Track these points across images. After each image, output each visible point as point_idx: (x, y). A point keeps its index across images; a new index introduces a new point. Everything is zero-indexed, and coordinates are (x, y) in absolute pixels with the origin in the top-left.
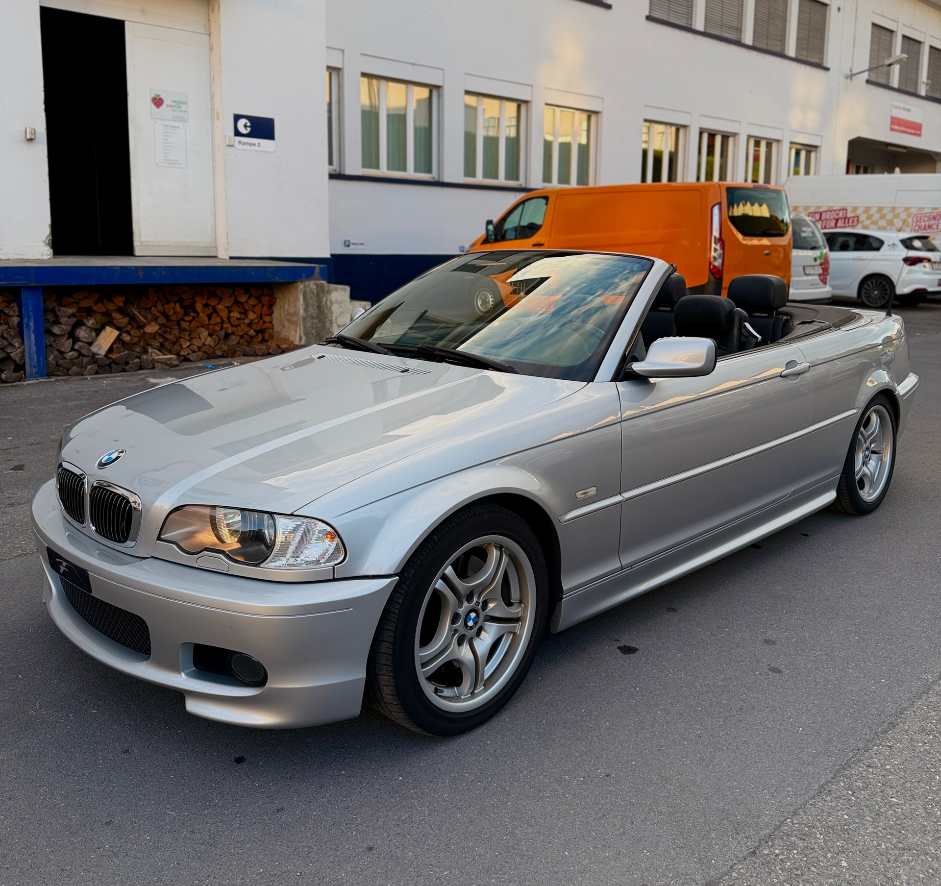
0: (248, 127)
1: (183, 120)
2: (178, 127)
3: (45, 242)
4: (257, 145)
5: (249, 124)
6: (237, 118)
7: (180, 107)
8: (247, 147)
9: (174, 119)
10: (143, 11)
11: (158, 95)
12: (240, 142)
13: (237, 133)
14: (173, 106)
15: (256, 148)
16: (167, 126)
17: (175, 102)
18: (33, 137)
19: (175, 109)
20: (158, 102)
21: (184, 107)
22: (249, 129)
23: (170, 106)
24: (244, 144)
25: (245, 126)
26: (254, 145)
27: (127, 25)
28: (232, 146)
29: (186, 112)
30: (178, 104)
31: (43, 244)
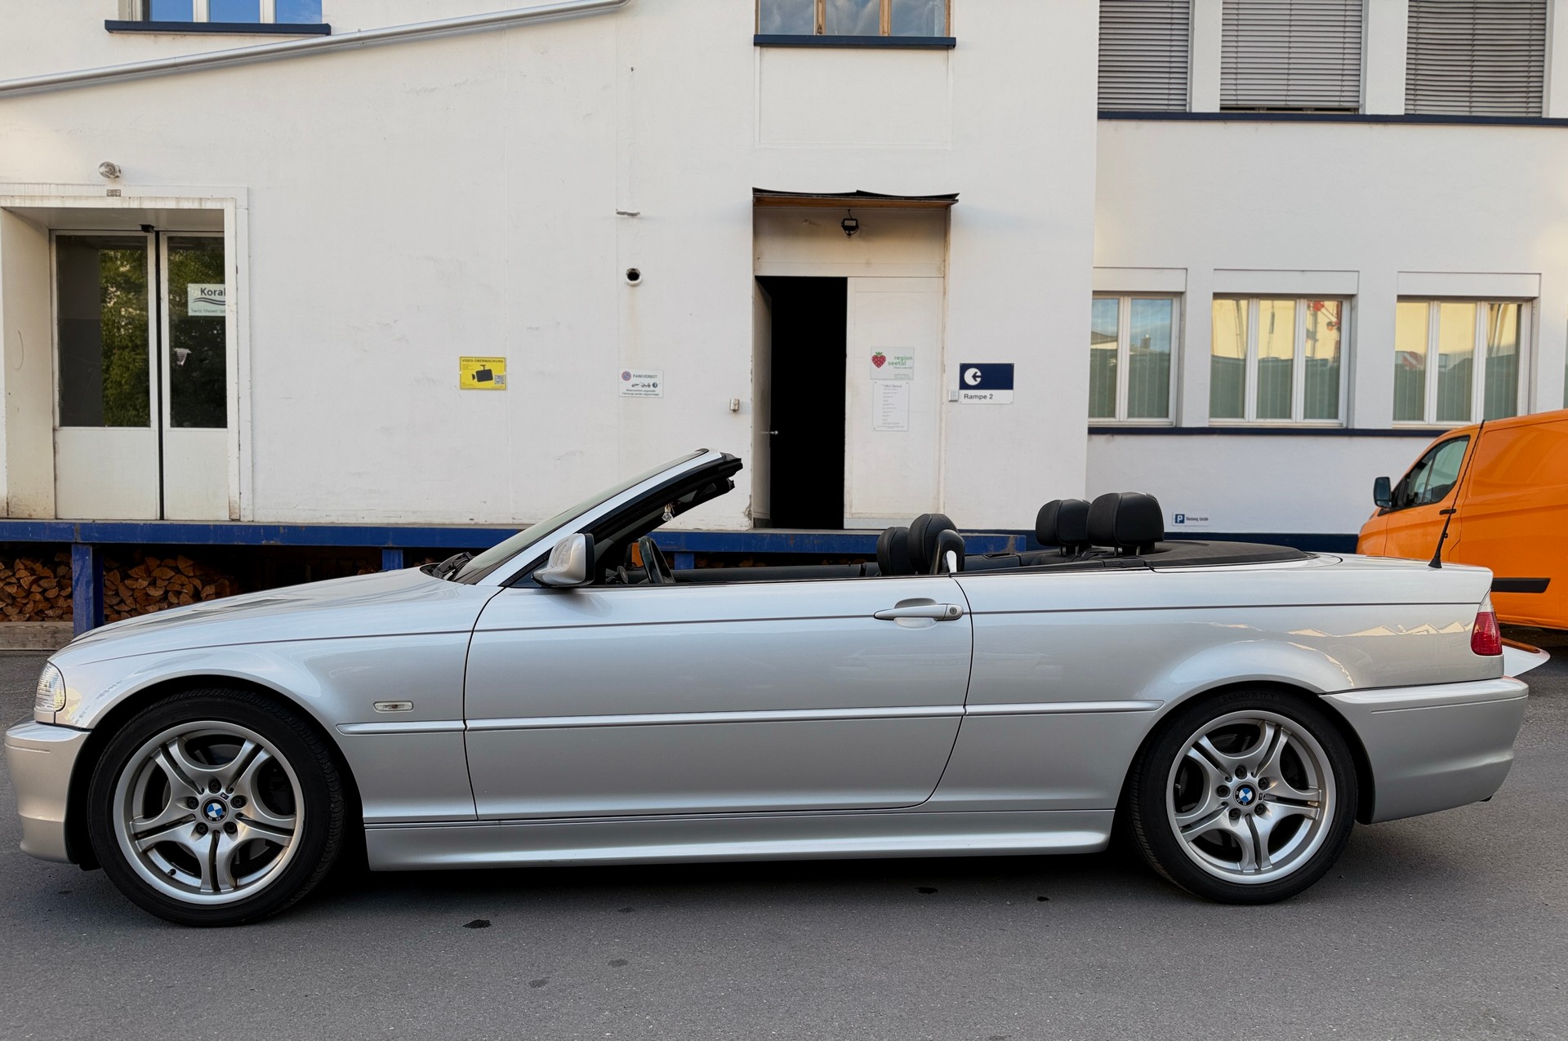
0: (978, 377)
1: (907, 377)
2: (901, 386)
3: (744, 513)
4: (988, 397)
5: (979, 374)
6: (964, 368)
7: (905, 364)
8: (976, 401)
9: (897, 377)
10: (868, 264)
11: (879, 353)
12: (966, 396)
13: (964, 385)
14: (896, 364)
15: (988, 400)
16: (887, 386)
17: (898, 358)
18: (736, 408)
19: (898, 366)
20: (879, 360)
21: (909, 363)
22: (979, 380)
23: (893, 363)
24: (971, 397)
25: (975, 377)
26: (985, 397)
27: (849, 280)
28: (956, 401)
29: (910, 368)
30: (901, 361)
31: (743, 514)
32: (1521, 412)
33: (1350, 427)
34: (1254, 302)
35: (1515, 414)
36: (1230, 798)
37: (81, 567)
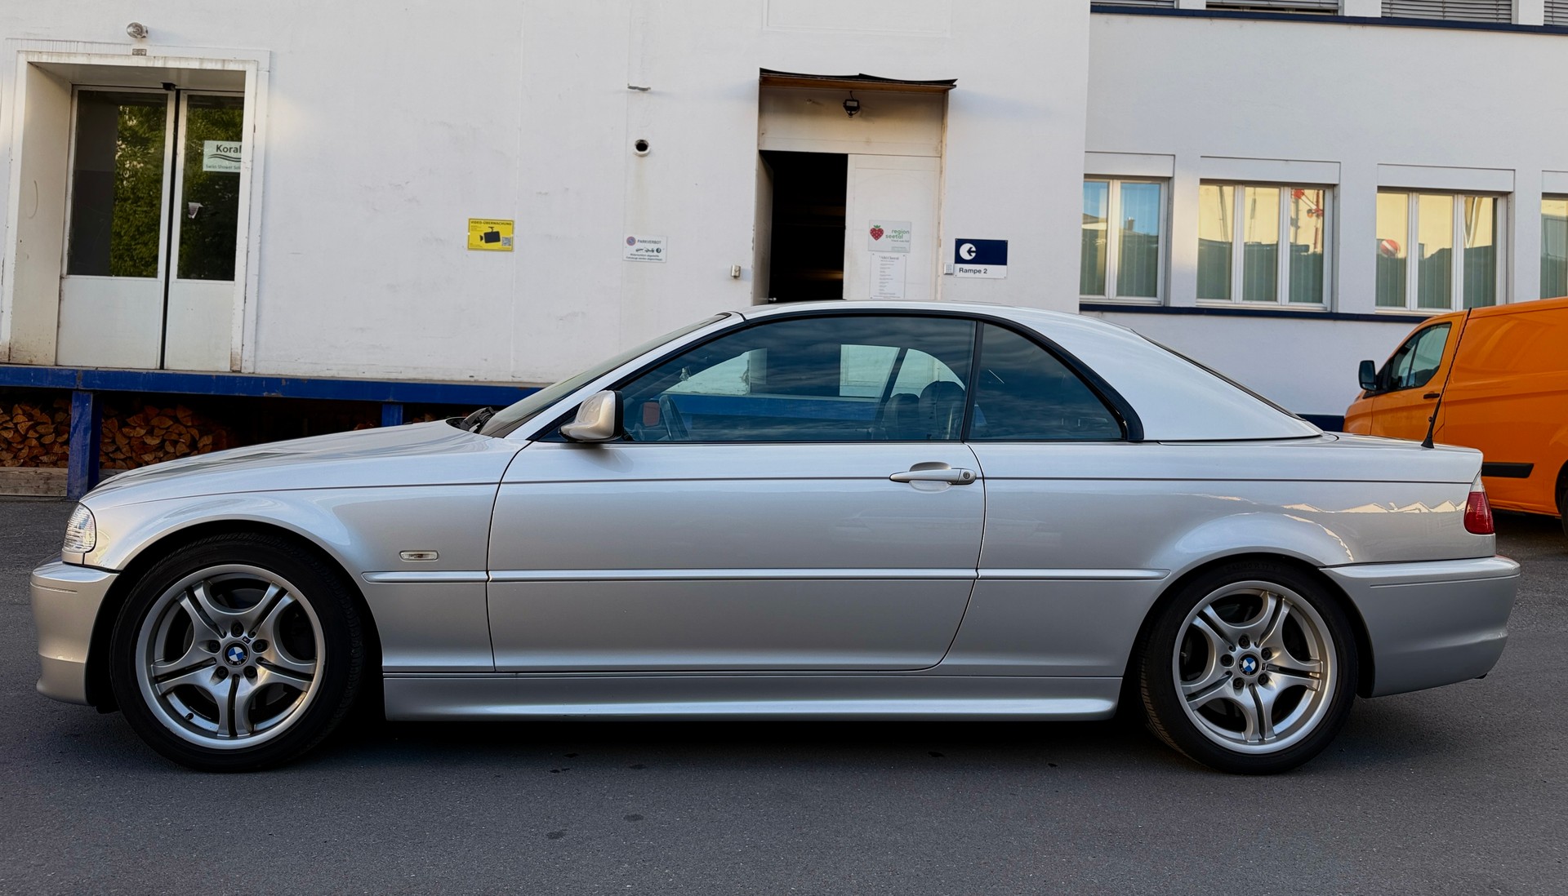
0: (973, 252)
1: (905, 251)
2: (898, 259)
3: (742, 378)
4: (983, 271)
5: (974, 249)
6: (959, 243)
7: (902, 237)
8: (971, 275)
9: (894, 250)
10: (868, 142)
11: (877, 227)
12: (961, 270)
13: (959, 260)
14: (893, 237)
15: (982, 275)
16: (885, 258)
17: (895, 231)
18: (737, 274)
19: (895, 239)
20: (877, 233)
21: (905, 237)
22: (974, 255)
23: (890, 237)
24: (966, 271)
25: (970, 252)
26: (979, 271)
27: (849, 156)
28: (951, 274)
29: (908, 241)
30: (899, 234)
31: (740, 380)
32: (1500, 301)
33: (1334, 311)
34: (1239, 188)
35: (1493, 303)
36: (1233, 667)
37: (80, 415)
